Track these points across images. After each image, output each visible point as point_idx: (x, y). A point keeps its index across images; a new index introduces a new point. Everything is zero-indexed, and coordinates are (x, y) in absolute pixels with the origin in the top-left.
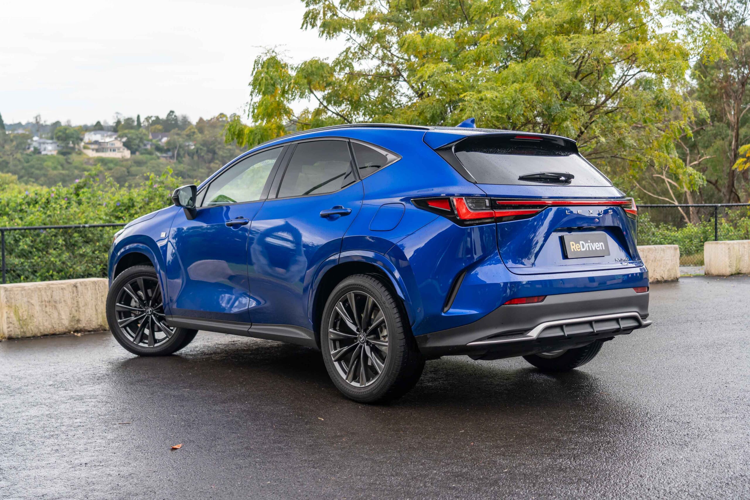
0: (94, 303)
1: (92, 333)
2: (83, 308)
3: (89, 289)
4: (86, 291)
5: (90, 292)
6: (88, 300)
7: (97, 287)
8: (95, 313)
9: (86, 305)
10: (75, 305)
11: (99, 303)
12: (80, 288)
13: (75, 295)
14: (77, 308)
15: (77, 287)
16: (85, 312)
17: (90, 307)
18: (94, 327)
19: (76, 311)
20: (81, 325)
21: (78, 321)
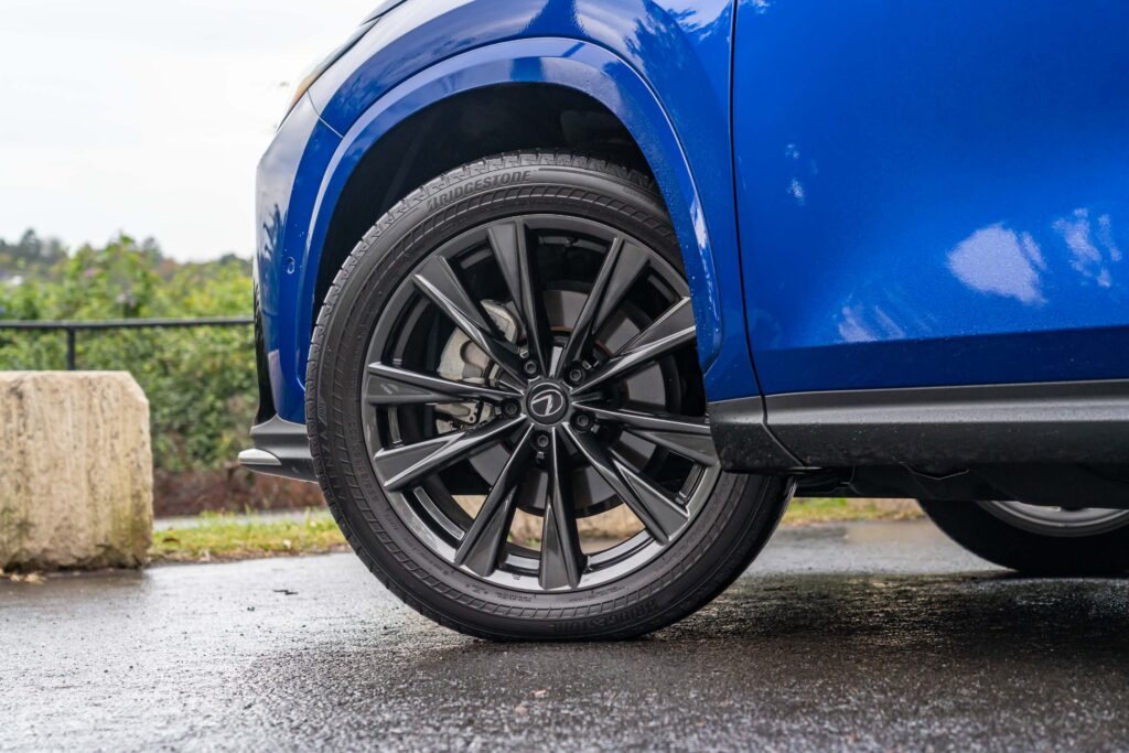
0: (83, 460)
1: (77, 573)
2: (44, 479)
3: (67, 405)
4: (55, 415)
5: (70, 418)
6: (63, 446)
7: (96, 401)
8: (85, 498)
9: (55, 465)
10: (13, 467)
11: (104, 462)
12: (33, 400)
13: (13, 425)
14: (19, 478)
15: (20, 396)
16: (49, 492)
17: (68, 475)
18: (81, 555)
19: (18, 488)
20: (34, 545)
21: (24, 527)
